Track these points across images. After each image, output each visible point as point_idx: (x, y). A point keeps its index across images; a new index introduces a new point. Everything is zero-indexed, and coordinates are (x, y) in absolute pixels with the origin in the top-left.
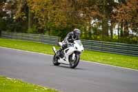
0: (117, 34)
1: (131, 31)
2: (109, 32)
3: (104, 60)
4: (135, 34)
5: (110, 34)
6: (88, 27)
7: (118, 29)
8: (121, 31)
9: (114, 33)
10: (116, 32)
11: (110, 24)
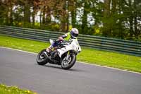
0: (39, 21)
1: (53, 18)
2: (31, 18)
3: (25, 47)
4: (57, 21)
5: (32, 21)
6: (9, 13)
7: (41, 16)
8: (44, 18)
9: (36, 19)
10: (38, 19)
11: (32, 11)
